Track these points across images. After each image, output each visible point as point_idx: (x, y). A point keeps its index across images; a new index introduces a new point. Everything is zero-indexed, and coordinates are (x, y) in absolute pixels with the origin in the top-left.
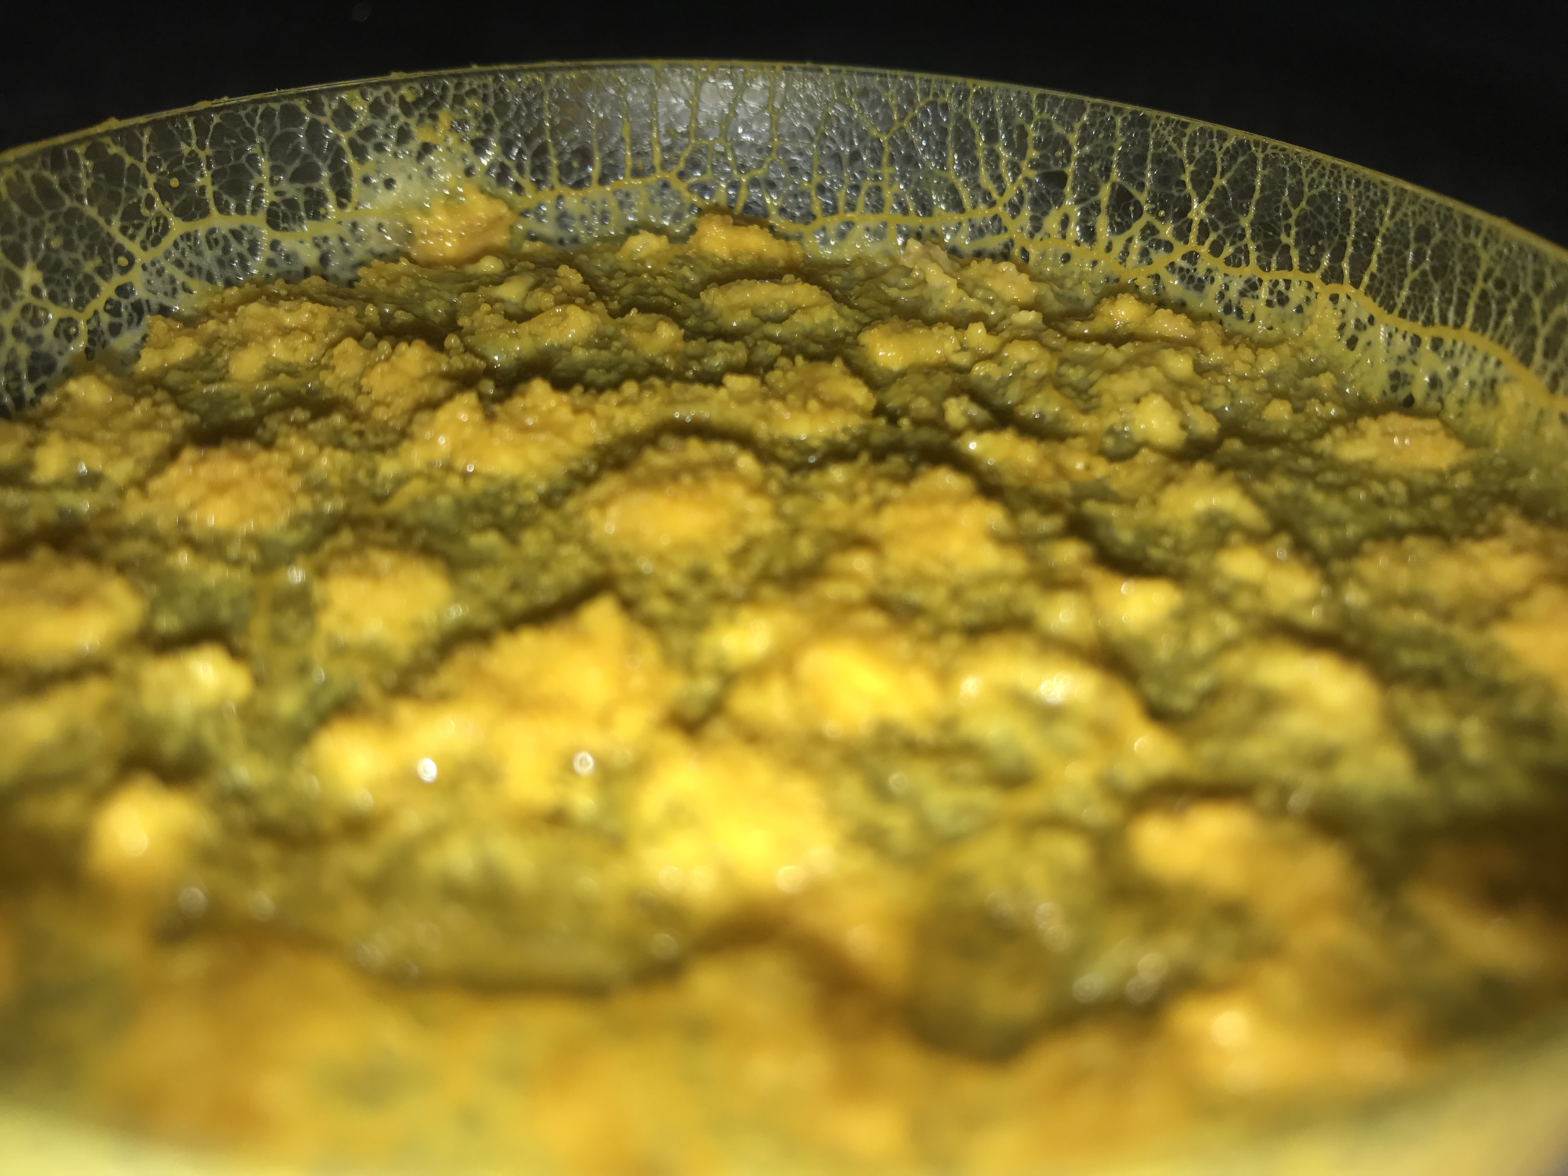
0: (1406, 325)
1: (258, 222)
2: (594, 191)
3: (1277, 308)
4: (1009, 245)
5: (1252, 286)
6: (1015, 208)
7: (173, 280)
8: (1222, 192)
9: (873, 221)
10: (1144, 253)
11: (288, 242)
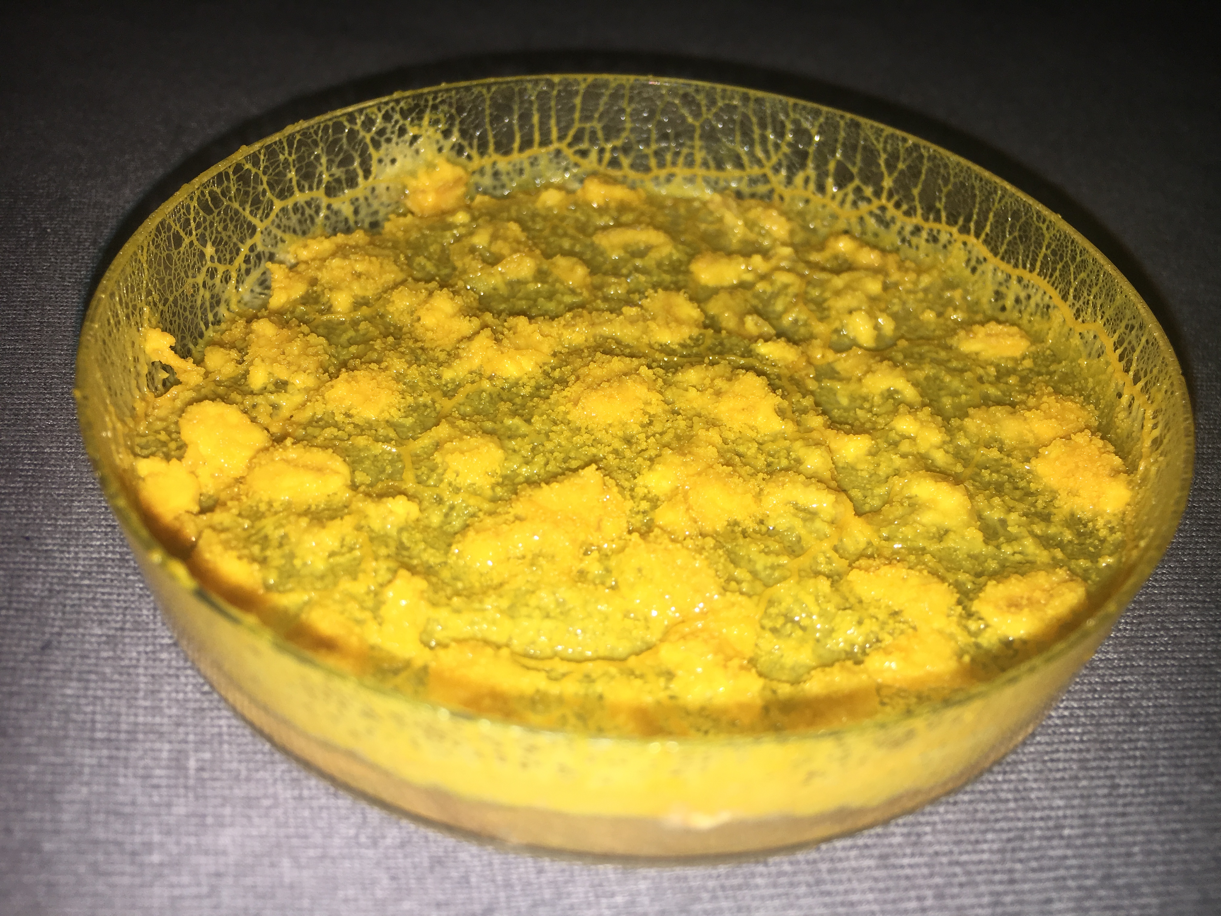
0: (1003, 265)
1: (320, 194)
2: (516, 156)
3: (932, 245)
4: (772, 191)
5: (917, 230)
6: (776, 170)
7: (276, 237)
8: (902, 172)
9: (687, 172)
10: (855, 204)
11: (336, 204)
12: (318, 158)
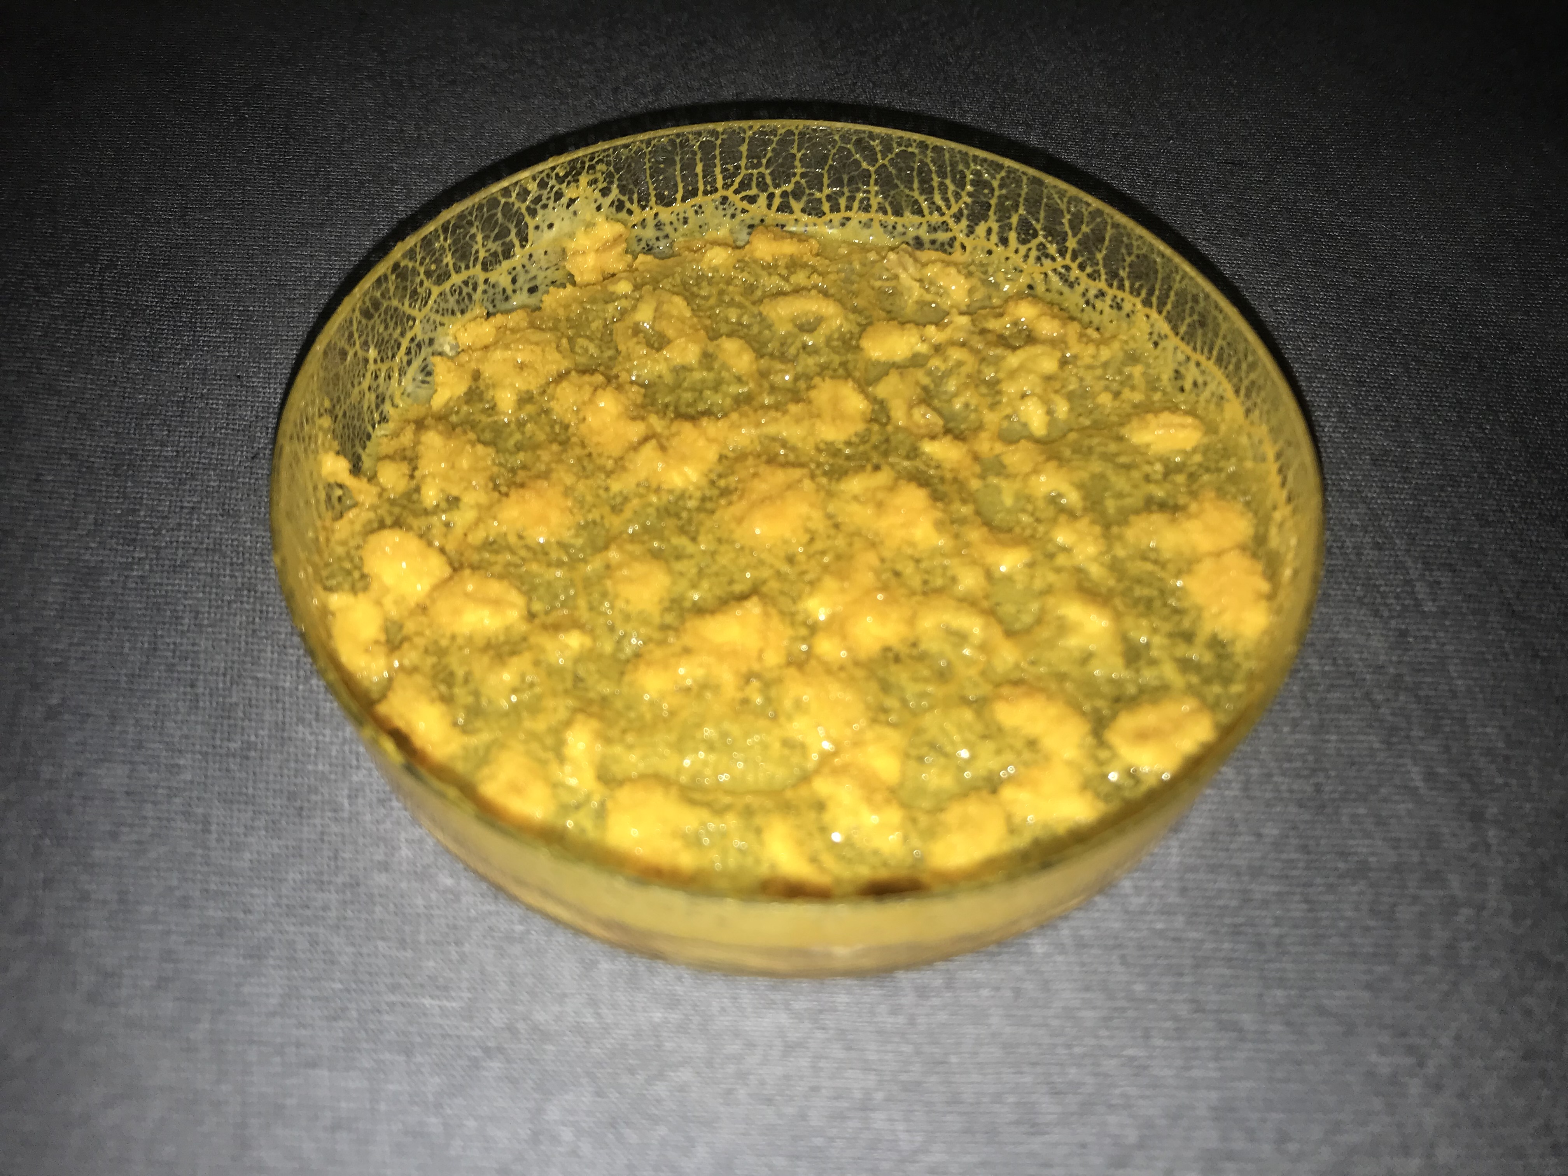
4: (954, 239)
5: (1101, 294)
6: (958, 217)
7: (435, 322)
10: (1038, 259)
11: (493, 277)
12: (473, 237)
